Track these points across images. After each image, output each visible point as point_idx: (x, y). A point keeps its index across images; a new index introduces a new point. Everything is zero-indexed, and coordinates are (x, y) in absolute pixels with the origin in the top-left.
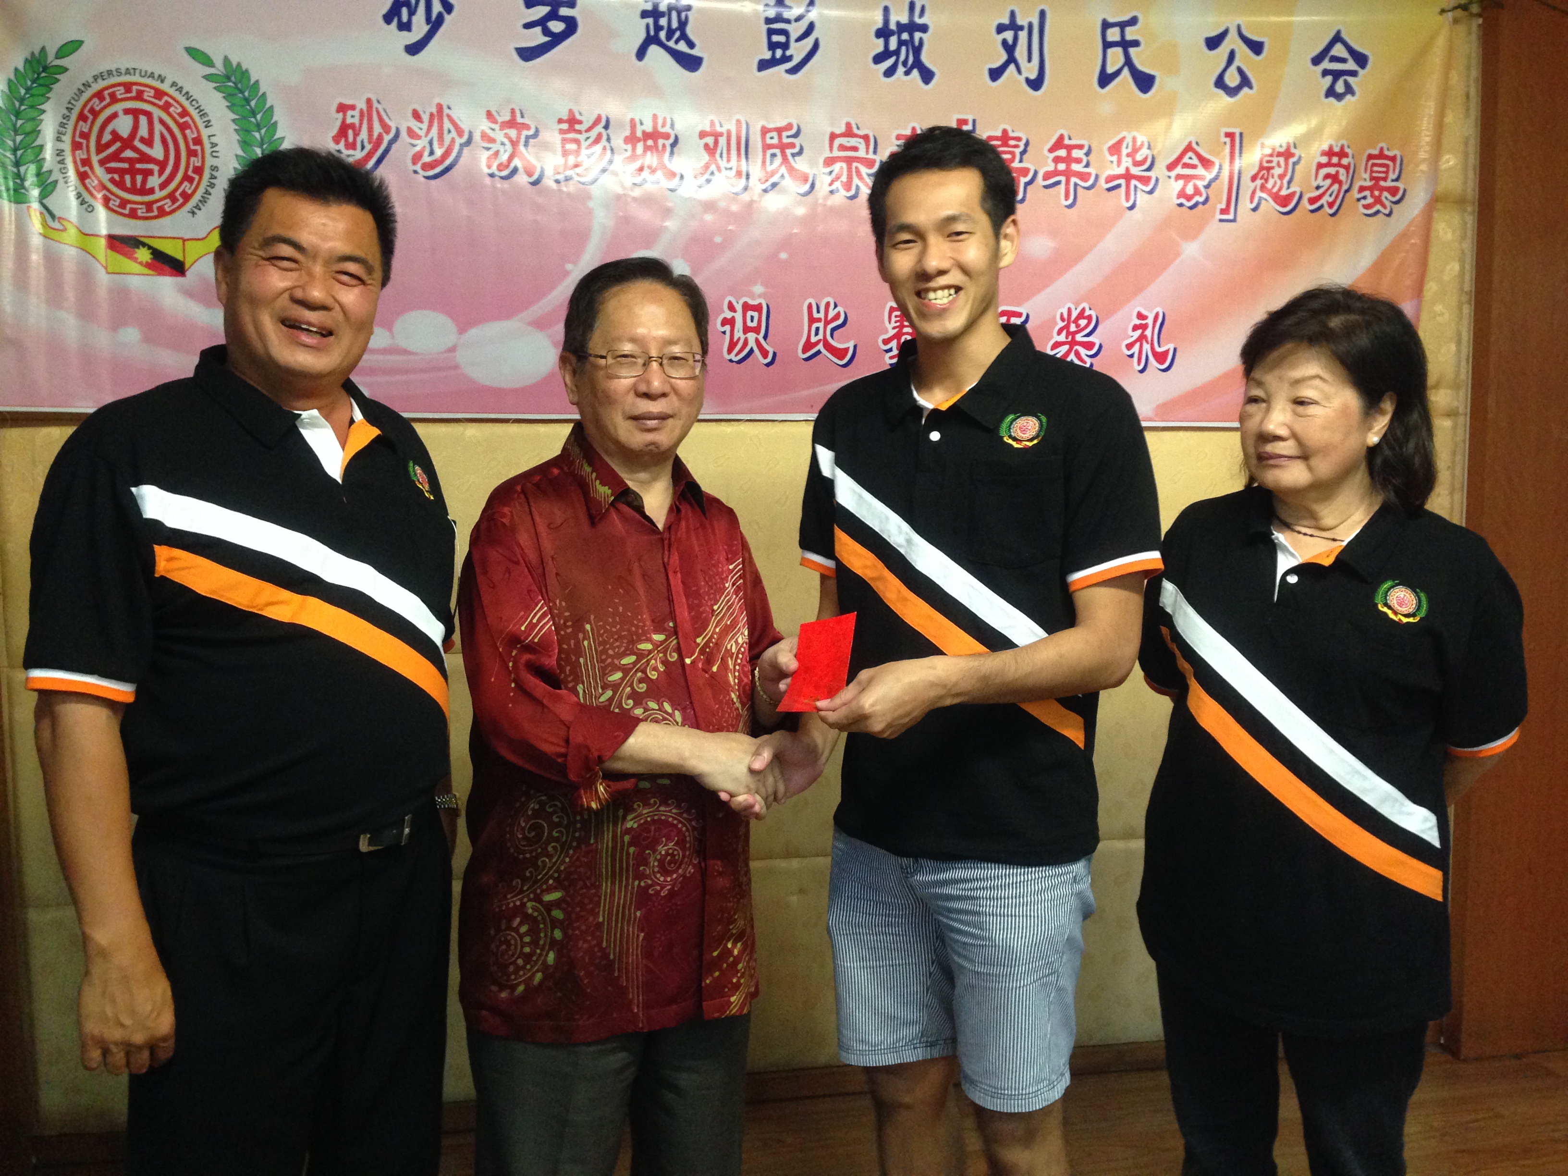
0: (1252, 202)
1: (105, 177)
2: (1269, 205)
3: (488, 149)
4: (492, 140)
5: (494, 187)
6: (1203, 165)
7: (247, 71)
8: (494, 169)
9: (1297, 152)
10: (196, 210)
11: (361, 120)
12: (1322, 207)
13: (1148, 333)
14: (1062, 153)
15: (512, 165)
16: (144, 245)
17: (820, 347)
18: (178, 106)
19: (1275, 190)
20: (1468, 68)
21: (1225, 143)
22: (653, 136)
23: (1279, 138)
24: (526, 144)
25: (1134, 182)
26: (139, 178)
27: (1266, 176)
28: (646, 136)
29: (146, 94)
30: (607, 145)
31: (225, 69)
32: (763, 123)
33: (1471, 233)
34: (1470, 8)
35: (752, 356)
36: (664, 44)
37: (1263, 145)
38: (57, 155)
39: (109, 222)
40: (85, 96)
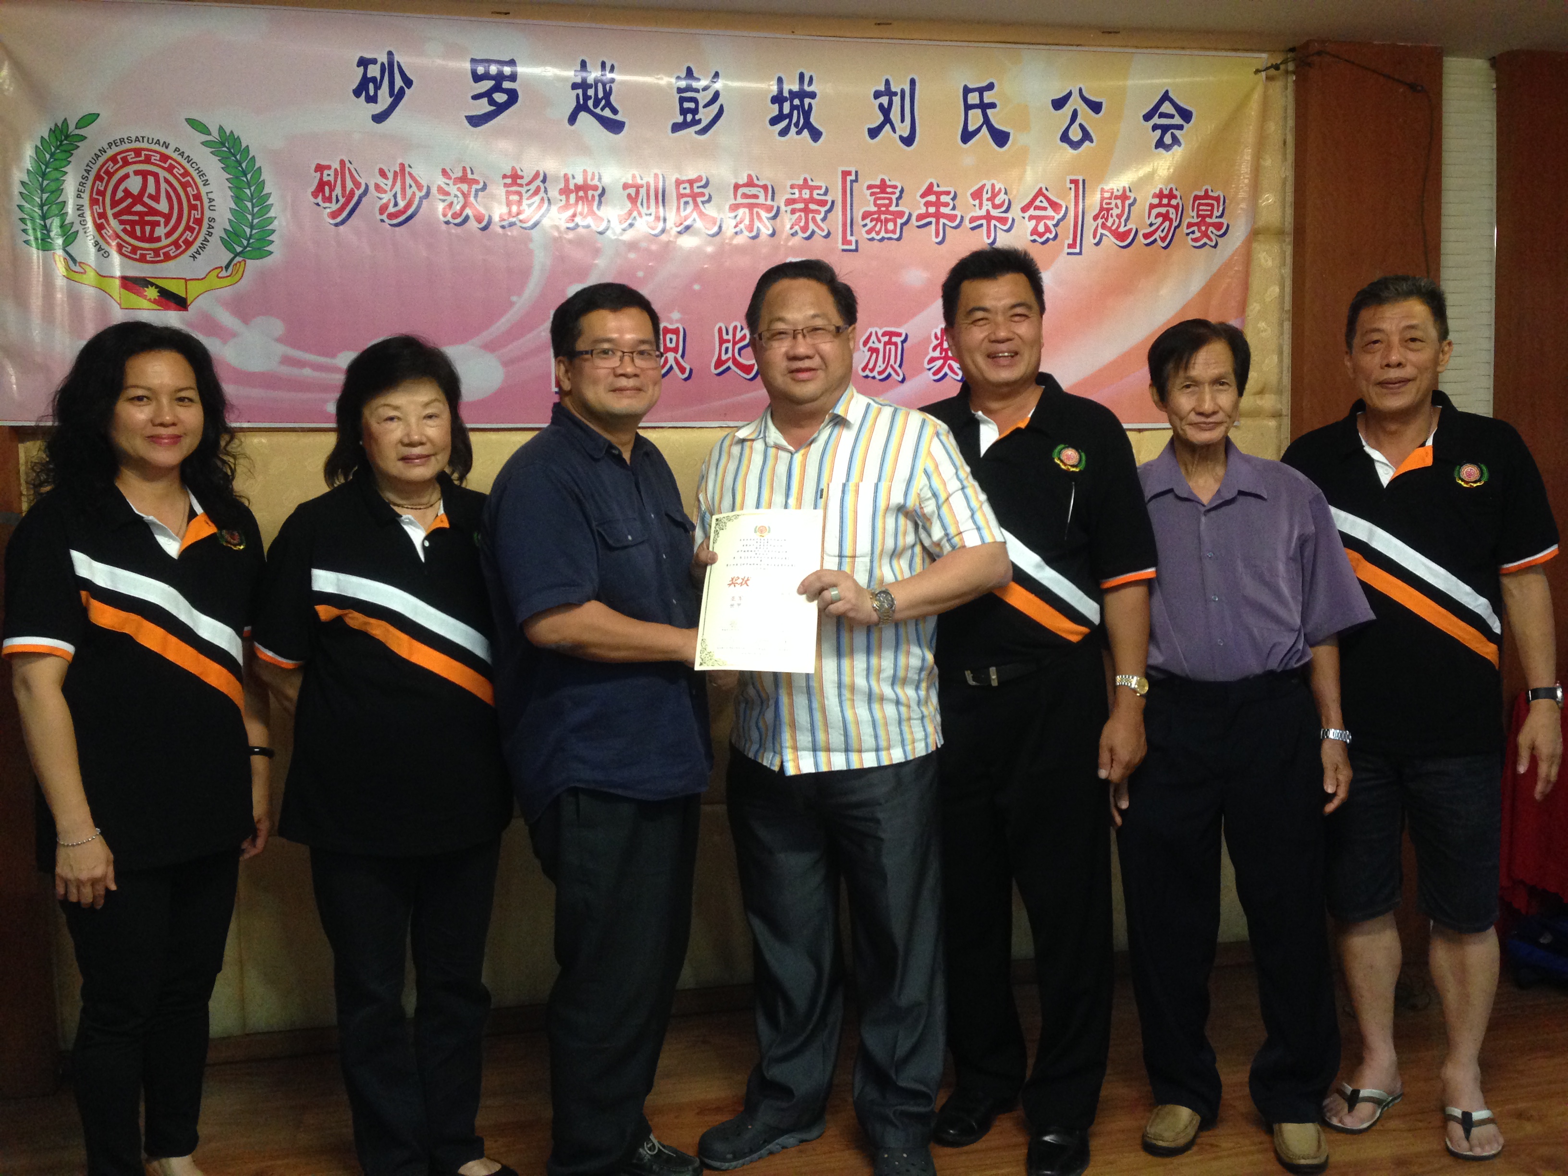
0: (1094, 237)
1: (118, 228)
2: (1110, 240)
3: (444, 201)
4: (448, 194)
5: (449, 232)
6: (1052, 207)
7: (239, 138)
8: (449, 217)
9: (1132, 195)
10: (197, 255)
11: (336, 178)
12: (1155, 240)
14: (932, 198)
15: (464, 214)
16: (152, 284)
17: (730, 364)
18: (180, 168)
19: (1114, 228)
20: (1284, 119)
21: (1070, 189)
22: (585, 187)
23: (1118, 183)
24: (476, 196)
25: (993, 222)
26: (148, 229)
27: (1106, 216)
28: (578, 188)
29: (153, 158)
30: (545, 196)
31: (220, 137)
32: (676, 176)
33: (1289, 260)
34: (1282, 67)
35: (671, 373)
36: (592, 111)
37: (1102, 190)
38: (78, 209)
39: (122, 266)
40: (101, 160)
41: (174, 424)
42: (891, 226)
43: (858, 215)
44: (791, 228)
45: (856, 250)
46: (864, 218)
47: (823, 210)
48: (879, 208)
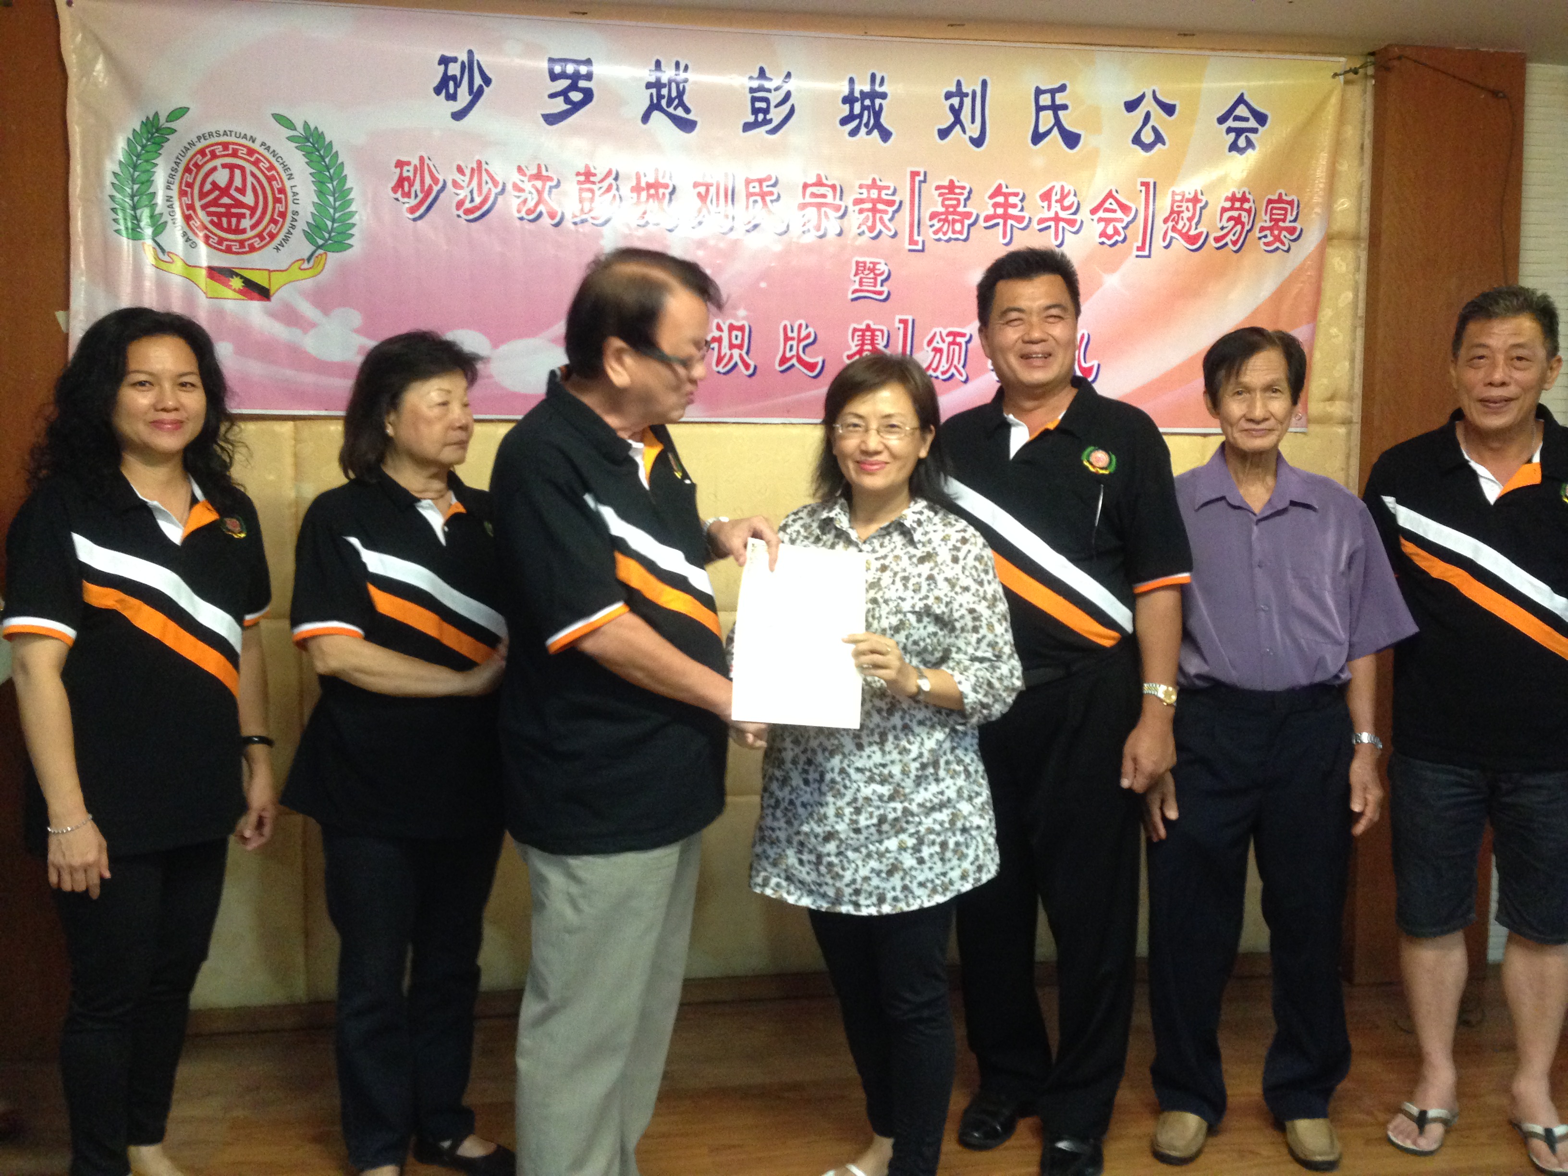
0: (1164, 240)
1: (206, 219)
2: (1180, 243)
3: (519, 197)
4: (522, 190)
5: (523, 228)
6: (1121, 210)
7: (323, 133)
8: (523, 213)
9: (1204, 199)
10: (280, 247)
11: (415, 174)
12: (1226, 244)
14: (1000, 199)
15: (538, 211)
16: (237, 275)
17: (794, 361)
19: (1184, 231)
20: (1362, 123)
21: (1141, 191)
22: (655, 186)
23: (1188, 186)
24: (550, 192)
25: (1062, 224)
26: (234, 220)
27: (1176, 219)
28: (649, 186)
29: (240, 152)
30: (616, 193)
31: (305, 132)
32: (745, 175)
33: (1364, 266)
34: (1361, 71)
35: (737, 369)
36: (665, 110)
37: (1173, 193)
38: (168, 201)
39: (208, 256)
40: (190, 153)
41: (176, 409)
42: (958, 227)
43: (926, 215)
44: (859, 228)
45: (923, 250)
46: (931, 219)
47: (891, 210)
48: (947, 209)
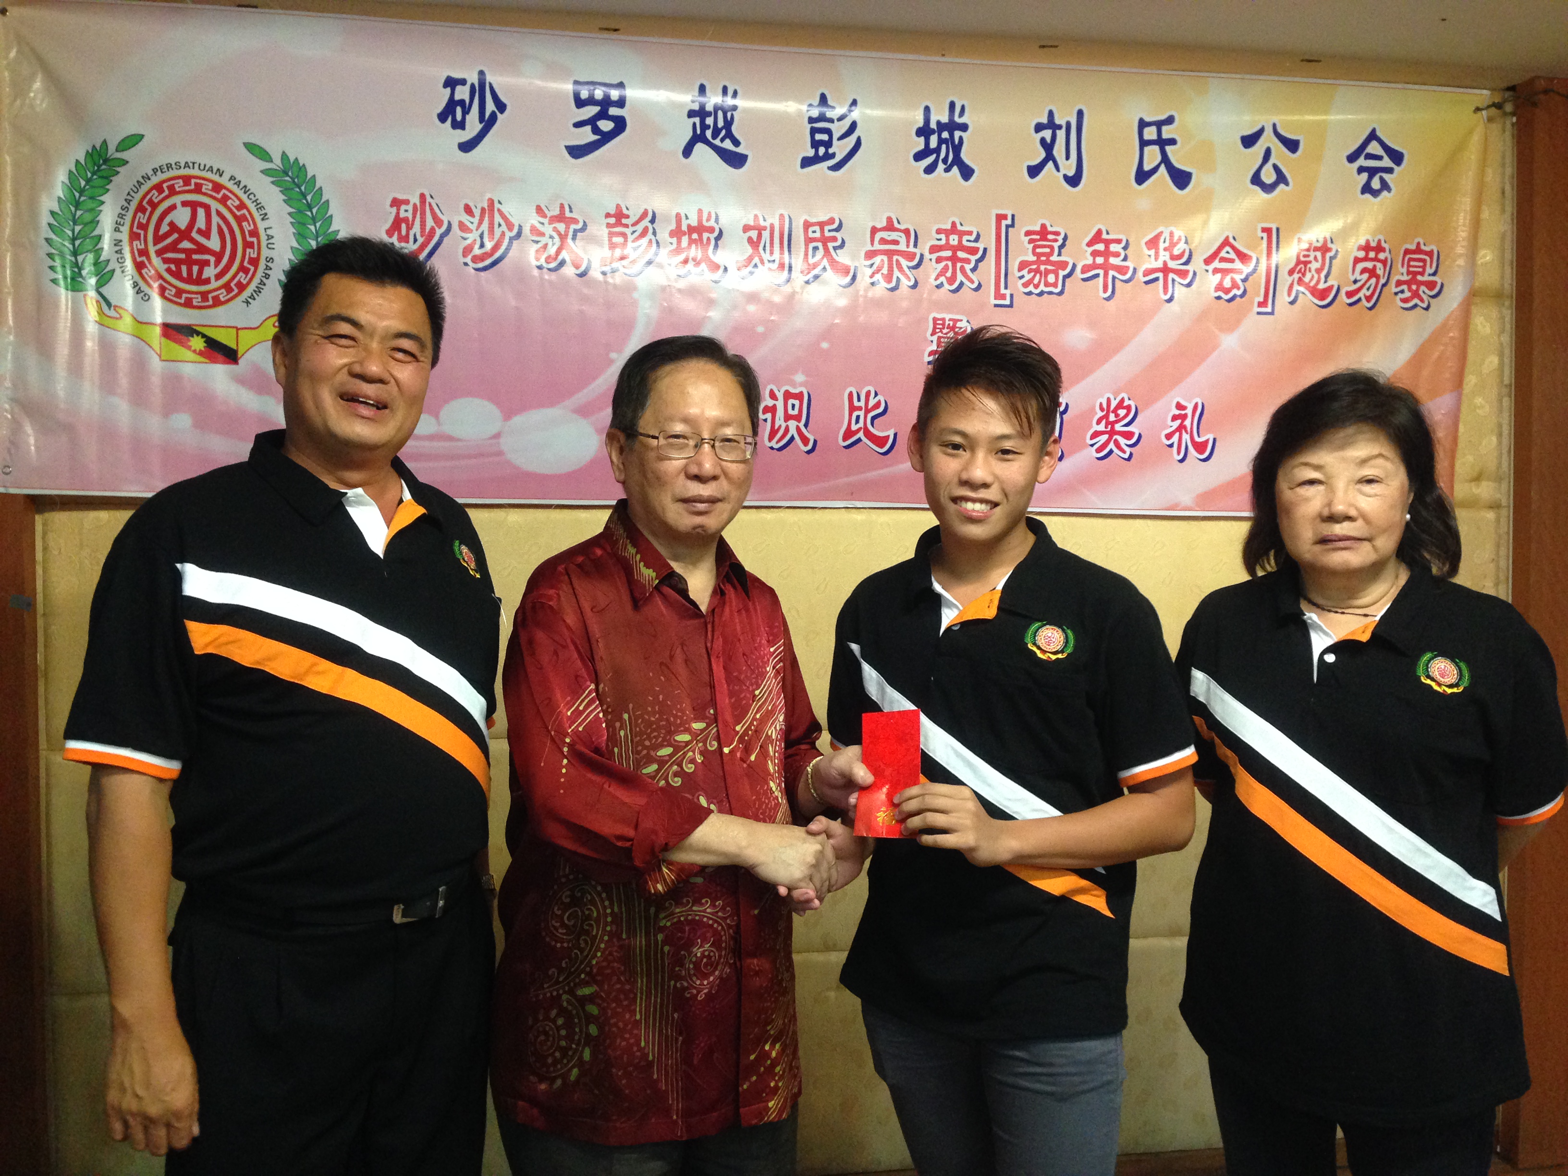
0: (1289, 295)
1: (162, 268)
2: (1307, 299)
3: (537, 242)
4: (542, 234)
5: (542, 279)
6: (1240, 259)
7: (304, 165)
8: (542, 261)
9: (1333, 246)
10: (250, 300)
11: (414, 215)
12: (1359, 300)
13: (1188, 423)
14: (1100, 247)
15: (560, 258)
16: (198, 333)
17: (861, 435)
18: (235, 199)
19: (1312, 284)
20: (1503, 165)
21: (1262, 238)
22: (700, 229)
23: (1316, 233)
24: (574, 238)
25: (1171, 276)
26: (195, 269)
27: (1303, 270)
28: (691, 229)
29: (204, 187)
30: (653, 237)
31: (282, 163)
32: (805, 217)
33: (1510, 327)
34: (1502, 107)
35: (793, 444)
36: (710, 142)
37: (1299, 240)
38: (115, 245)
39: (164, 311)
40: (144, 189)
42: (1051, 278)
43: (1014, 265)
44: (936, 279)
45: (1011, 306)
46: (1020, 270)
47: (973, 258)
48: (1038, 258)
